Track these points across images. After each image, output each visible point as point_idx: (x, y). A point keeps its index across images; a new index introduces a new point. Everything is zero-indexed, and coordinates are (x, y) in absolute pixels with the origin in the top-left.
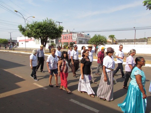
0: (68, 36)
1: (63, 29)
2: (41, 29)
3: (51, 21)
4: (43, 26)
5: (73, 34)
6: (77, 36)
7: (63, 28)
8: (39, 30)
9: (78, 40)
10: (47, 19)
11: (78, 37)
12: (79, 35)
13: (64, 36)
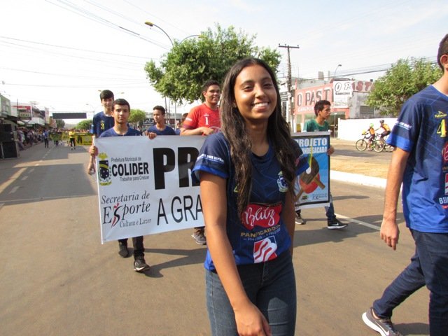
0: (321, 92)
1: (279, 59)
2: (191, 63)
3: (234, 36)
4: (196, 52)
5: (335, 83)
6: (351, 90)
7: (278, 56)
8: (184, 69)
9: (355, 105)
10: (219, 28)
11: (356, 94)
12: (366, 89)
13: (307, 92)
